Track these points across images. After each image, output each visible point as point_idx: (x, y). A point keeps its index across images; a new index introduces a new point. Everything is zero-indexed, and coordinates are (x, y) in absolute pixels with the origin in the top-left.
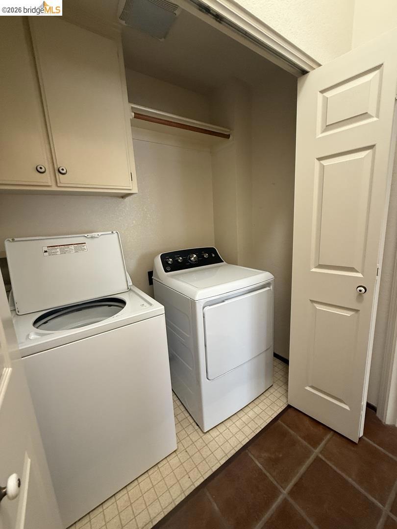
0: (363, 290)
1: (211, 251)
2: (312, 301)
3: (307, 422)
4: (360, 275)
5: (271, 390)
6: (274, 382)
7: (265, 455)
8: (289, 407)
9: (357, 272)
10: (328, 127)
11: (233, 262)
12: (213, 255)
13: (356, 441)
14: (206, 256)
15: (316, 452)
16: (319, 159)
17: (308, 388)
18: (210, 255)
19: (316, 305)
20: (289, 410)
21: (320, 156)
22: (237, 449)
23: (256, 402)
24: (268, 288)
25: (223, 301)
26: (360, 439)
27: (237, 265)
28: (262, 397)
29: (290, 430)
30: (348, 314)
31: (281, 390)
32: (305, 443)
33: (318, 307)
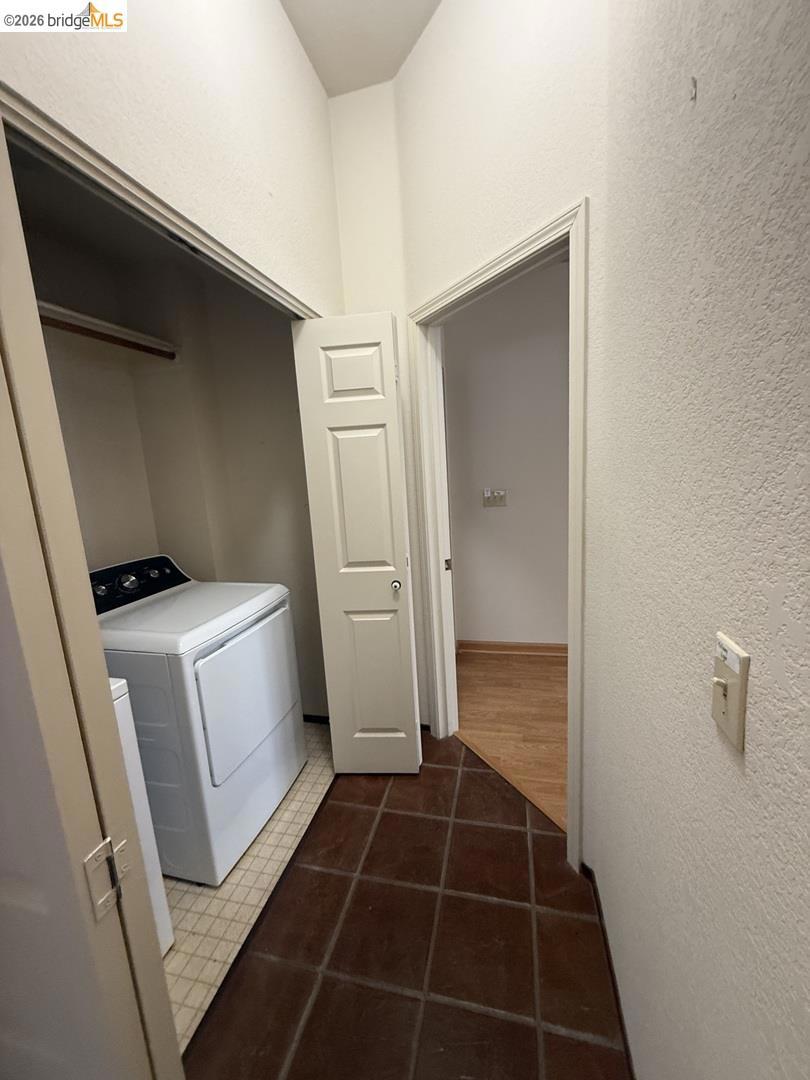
0: (398, 585)
1: (161, 563)
2: (347, 613)
3: (363, 782)
4: (392, 569)
5: (308, 769)
6: (309, 756)
7: (322, 852)
8: (338, 776)
9: (389, 565)
10: (336, 393)
11: (207, 577)
12: (168, 571)
13: (417, 772)
14: (154, 574)
15: (381, 809)
16: (331, 429)
17: (357, 735)
18: (162, 572)
19: (351, 616)
20: (339, 781)
21: (332, 426)
22: (280, 873)
23: (291, 796)
24: (283, 609)
25: (222, 646)
26: (420, 767)
27: (215, 581)
28: (297, 785)
29: (346, 804)
30: (387, 618)
31: (322, 762)
32: (366, 807)
33: (356, 618)
